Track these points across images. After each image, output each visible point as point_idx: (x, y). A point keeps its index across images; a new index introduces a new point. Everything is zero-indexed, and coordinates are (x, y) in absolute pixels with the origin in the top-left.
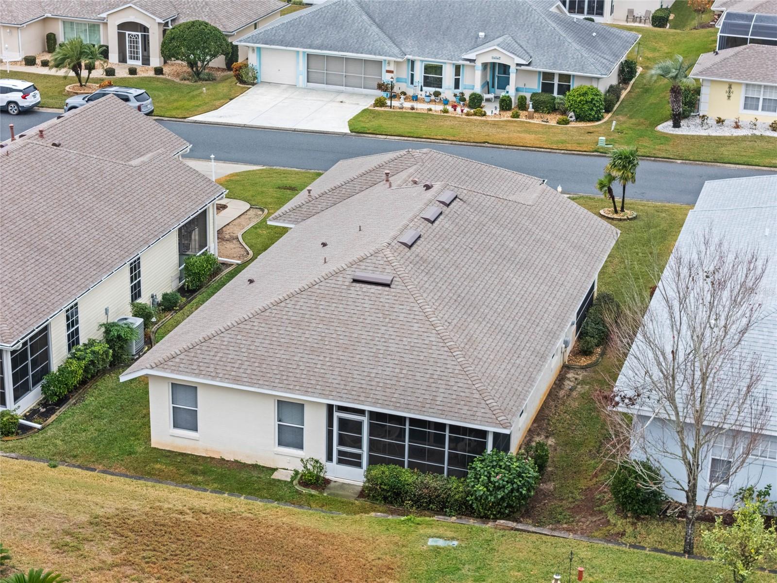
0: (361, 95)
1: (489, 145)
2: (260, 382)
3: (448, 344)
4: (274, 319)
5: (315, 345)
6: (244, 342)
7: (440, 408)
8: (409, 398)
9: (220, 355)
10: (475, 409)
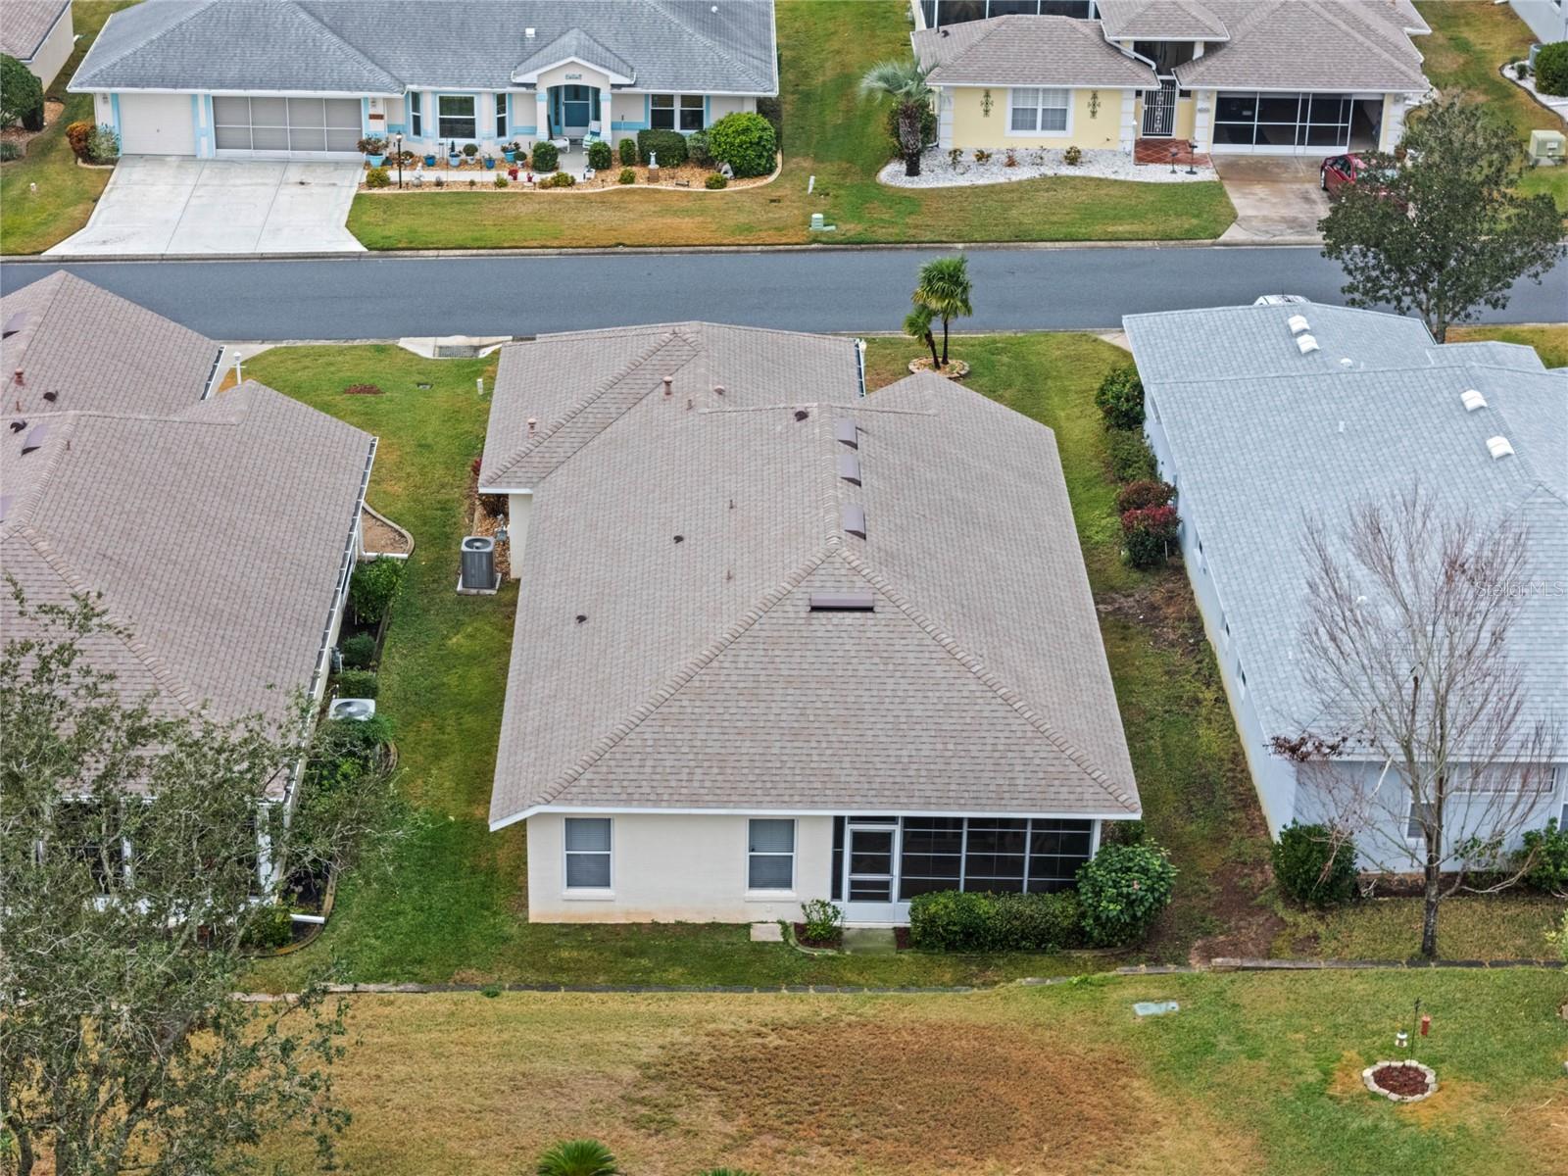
0: (325, 163)
1: (627, 250)
2: (733, 798)
3: (1000, 692)
4: (711, 691)
5: (796, 725)
6: (679, 736)
7: (1027, 796)
8: (974, 788)
9: (650, 763)
10: (1079, 790)
